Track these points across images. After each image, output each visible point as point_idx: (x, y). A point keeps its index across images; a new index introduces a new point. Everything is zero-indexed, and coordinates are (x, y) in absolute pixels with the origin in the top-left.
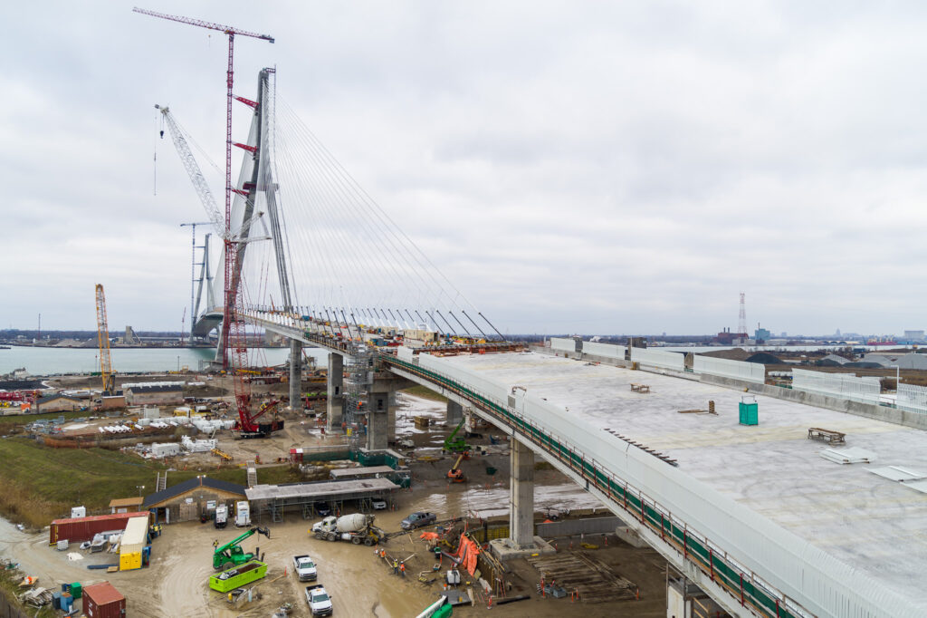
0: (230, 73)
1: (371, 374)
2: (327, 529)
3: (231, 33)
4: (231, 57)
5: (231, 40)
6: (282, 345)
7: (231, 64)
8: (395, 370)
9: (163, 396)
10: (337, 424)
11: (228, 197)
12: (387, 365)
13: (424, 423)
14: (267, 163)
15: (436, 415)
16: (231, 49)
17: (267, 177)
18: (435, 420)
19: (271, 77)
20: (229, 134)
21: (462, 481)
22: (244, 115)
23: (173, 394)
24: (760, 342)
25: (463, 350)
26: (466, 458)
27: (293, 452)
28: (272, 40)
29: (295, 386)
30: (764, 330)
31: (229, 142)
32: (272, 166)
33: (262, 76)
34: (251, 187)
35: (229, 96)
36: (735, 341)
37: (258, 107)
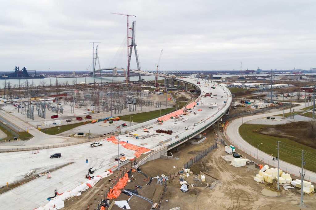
0: (128, 24)
3: (128, 16)
4: (128, 20)
5: (128, 17)
7: (128, 22)
11: (128, 48)
14: (134, 40)
16: (128, 19)
17: (135, 43)
19: (135, 23)
20: (128, 36)
22: (130, 31)
24: (258, 73)
28: (135, 16)
30: (260, 69)
31: (128, 37)
32: (135, 41)
33: (133, 23)
34: (132, 46)
35: (128, 28)
36: (250, 73)
37: (133, 29)
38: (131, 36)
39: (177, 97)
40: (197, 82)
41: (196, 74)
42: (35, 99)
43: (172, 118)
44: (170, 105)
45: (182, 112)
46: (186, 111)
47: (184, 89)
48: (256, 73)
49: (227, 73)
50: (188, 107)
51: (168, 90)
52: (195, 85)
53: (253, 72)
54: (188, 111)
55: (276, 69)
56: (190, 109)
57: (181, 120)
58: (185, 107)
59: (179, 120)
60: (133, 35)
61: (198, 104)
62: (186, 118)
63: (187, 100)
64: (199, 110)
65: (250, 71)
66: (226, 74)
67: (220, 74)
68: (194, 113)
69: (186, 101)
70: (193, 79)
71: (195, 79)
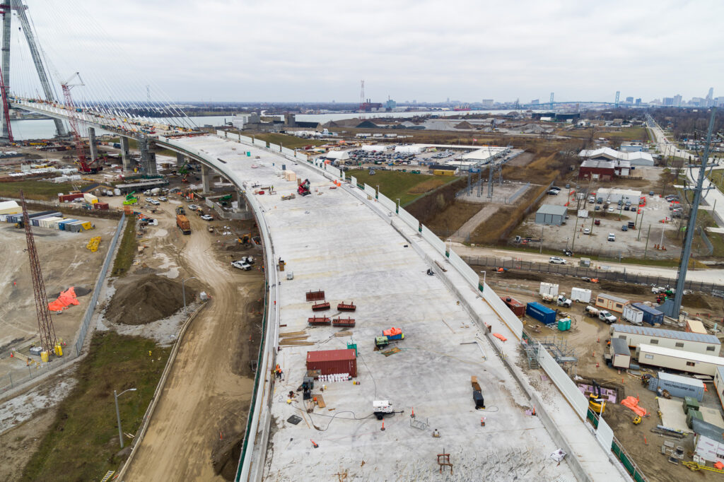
1: (148, 146)
2: (148, 193)
6: (17, 118)
8: (157, 144)
9: (14, 160)
10: (128, 168)
12: (155, 142)
13: (167, 166)
15: (172, 163)
18: (171, 165)
21: (187, 183)
23: (20, 159)
24: (389, 110)
25: (183, 135)
26: (188, 176)
27: (121, 176)
29: (94, 151)
30: (392, 101)
34: (7, 8)
36: (373, 109)
41: (250, 115)
48: (384, 109)
49: (323, 108)
53: (378, 106)
55: (415, 101)
65: (373, 104)
66: (322, 111)
67: (308, 111)
70: (230, 140)
71: (239, 142)
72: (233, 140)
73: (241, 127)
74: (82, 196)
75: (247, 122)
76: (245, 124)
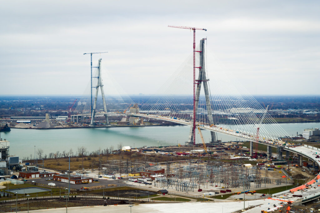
0: (194, 43)
3: (194, 30)
5: (194, 32)
7: (194, 41)
11: (194, 85)
14: (204, 72)
16: (194, 35)
17: (205, 77)
19: (205, 41)
20: (194, 64)
22: (198, 55)
28: (206, 30)
31: (194, 67)
33: (203, 42)
34: (200, 81)
35: (194, 51)
37: (202, 53)
38: (198, 64)
39: (292, 174)
40: (316, 156)
42: (135, 176)
43: (299, 190)
44: (290, 183)
45: (305, 187)
46: (307, 186)
47: (296, 162)
50: (308, 183)
51: (275, 164)
52: (314, 160)
54: (309, 186)
56: (310, 185)
57: (306, 191)
58: (306, 184)
59: (304, 191)
60: (202, 62)
61: (317, 181)
62: (309, 190)
63: (305, 177)
64: (318, 186)
68: (314, 188)
69: (304, 179)
70: (309, 148)
71: (313, 149)
72: (311, 148)
73: (308, 138)
74: (264, 164)
75: (312, 134)
76: (310, 136)
